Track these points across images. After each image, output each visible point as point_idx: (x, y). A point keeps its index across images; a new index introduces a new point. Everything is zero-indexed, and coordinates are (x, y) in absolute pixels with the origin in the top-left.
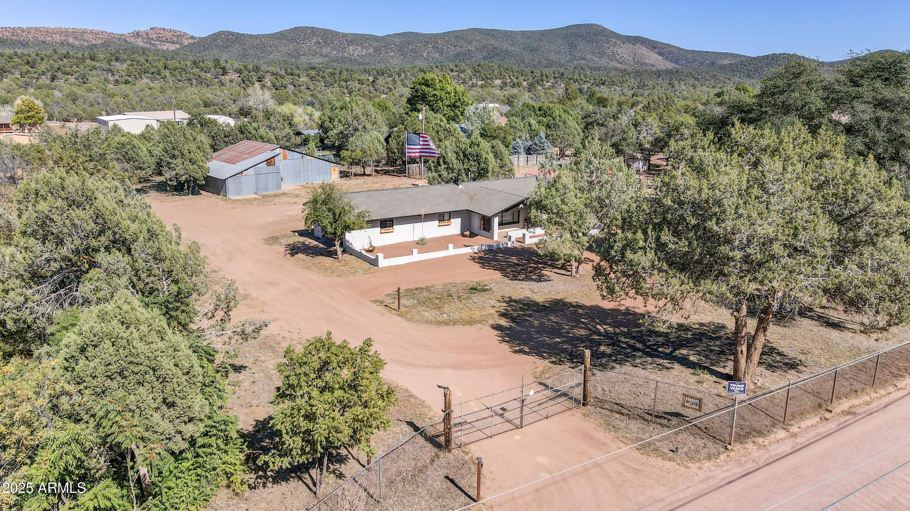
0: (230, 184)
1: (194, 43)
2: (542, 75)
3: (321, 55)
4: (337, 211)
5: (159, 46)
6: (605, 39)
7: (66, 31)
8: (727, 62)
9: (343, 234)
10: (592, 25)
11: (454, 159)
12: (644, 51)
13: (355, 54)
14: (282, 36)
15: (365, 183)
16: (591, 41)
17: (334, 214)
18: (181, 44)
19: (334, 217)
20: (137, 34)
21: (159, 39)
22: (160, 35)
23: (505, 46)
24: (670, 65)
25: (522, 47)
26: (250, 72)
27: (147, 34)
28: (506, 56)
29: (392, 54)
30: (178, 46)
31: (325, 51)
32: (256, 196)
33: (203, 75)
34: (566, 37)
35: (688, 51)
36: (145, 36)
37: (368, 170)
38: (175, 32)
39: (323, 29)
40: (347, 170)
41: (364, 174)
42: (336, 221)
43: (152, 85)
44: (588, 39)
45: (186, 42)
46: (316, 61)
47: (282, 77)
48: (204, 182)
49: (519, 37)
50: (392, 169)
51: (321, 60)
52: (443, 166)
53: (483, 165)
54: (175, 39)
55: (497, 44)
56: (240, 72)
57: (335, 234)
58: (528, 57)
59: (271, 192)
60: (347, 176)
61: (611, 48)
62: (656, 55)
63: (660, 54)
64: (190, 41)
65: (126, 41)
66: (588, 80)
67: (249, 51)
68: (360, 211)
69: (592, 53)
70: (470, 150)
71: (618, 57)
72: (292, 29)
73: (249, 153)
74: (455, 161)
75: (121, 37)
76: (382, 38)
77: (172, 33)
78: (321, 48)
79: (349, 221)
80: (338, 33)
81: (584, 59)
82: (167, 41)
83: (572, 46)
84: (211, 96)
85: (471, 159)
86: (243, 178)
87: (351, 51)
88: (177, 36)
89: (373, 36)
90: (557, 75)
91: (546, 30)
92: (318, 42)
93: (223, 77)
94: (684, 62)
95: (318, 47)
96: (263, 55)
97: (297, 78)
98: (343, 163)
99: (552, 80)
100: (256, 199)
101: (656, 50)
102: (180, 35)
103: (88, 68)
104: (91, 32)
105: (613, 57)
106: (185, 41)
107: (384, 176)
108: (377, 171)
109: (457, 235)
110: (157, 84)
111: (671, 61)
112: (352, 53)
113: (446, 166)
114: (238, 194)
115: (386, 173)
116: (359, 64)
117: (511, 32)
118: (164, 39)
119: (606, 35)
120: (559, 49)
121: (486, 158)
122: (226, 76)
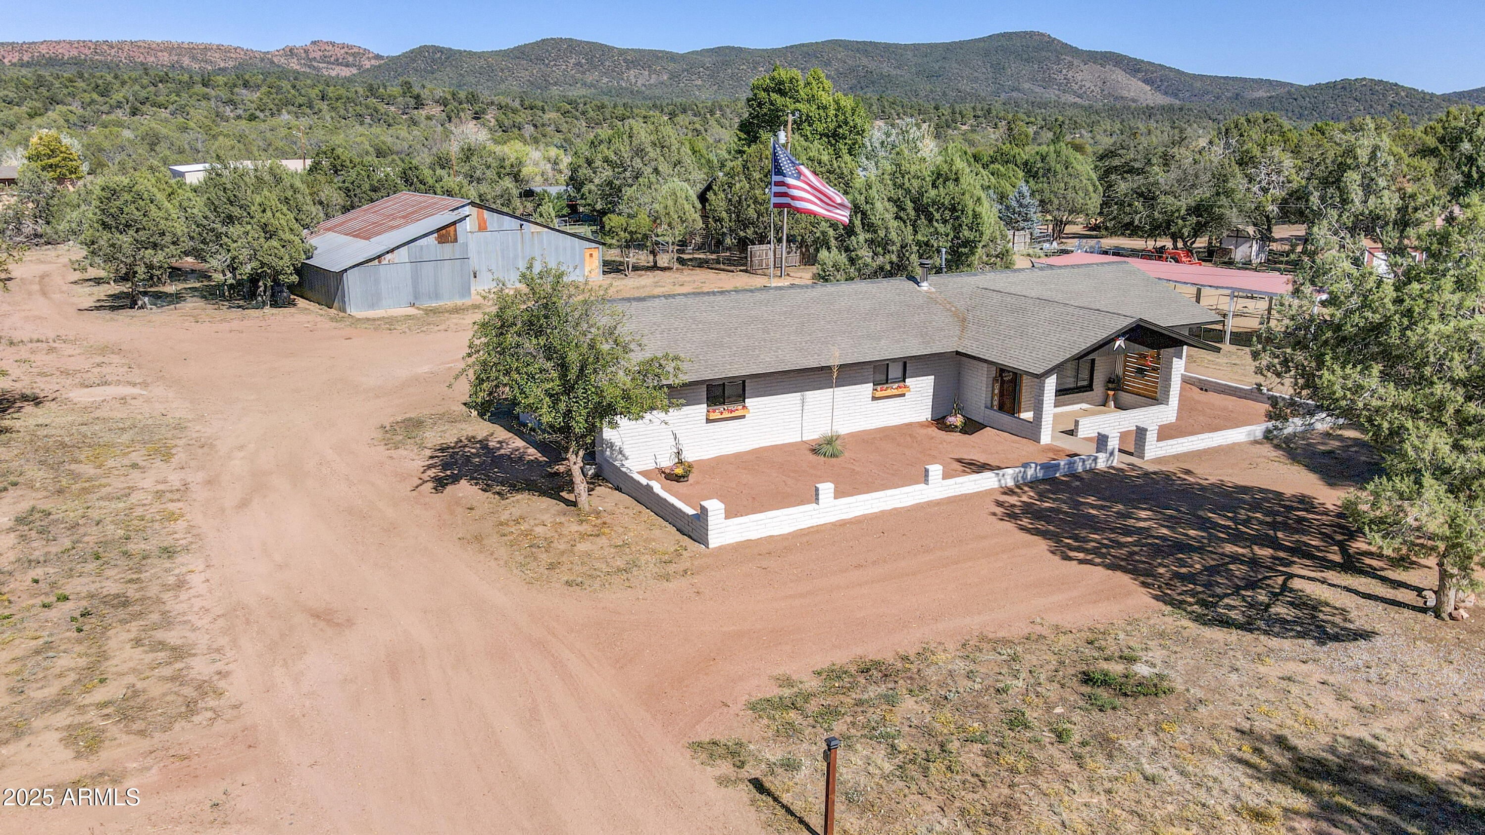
0: (353, 283)
1: (379, 66)
2: (954, 113)
3: (584, 84)
4: (573, 357)
5: (324, 70)
6: (1053, 58)
7: (179, 47)
8: (1261, 94)
9: (592, 429)
10: (1031, 34)
11: (889, 216)
12: (1119, 76)
13: (639, 83)
14: (521, 53)
15: (656, 285)
16: (1027, 61)
17: (563, 367)
18: (360, 67)
19: (563, 376)
20: (291, 52)
21: (324, 59)
22: (327, 53)
23: (886, 68)
24: (1161, 99)
25: (913, 70)
26: (461, 103)
27: (306, 51)
28: (888, 85)
29: (699, 82)
30: (354, 71)
31: (590, 78)
32: (412, 311)
33: (382, 107)
34: (987, 53)
35: (1194, 77)
36: (304, 55)
37: (663, 260)
38: (351, 47)
39: (588, 43)
40: (618, 259)
41: (655, 267)
42: (568, 389)
43: (294, 122)
44: (1025, 56)
45: (367, 64)
46: (575, 93)
47: (515, 111)
48: (295, 278)
49: (910, 54)
50: (714, 256)
51: (583, 92)
52: (862, 236)
53: (966, 233)
54: (351, 59)
55: (872, 66)
56: (444, 102)
57: (566, 430)
58: (924, 87)
59: (449, 303)
60: (618, 271)
61: (1064, 71)
62: (1140, 83)
63: (1146, 81)
64: (373, 62)
65: (272, 62)
66: (1033, 119)
67: (467, 78)
68: (648, 355)
69: (1033, 80)
70: (933, 193)
71: (1076, 87)
72: (537, 43)
73: (404, 217)
74: (893, 224)
75: (265, 57)
76: (683, 57)
77: (346, 50)
78: (584, 73)
79: (611, 393)
80: (611, 49)
81: (1018, 90)
82: (337, 62)
83: (999, 69)
84: (389, 140)
85: (937, 216)
86: (383, 270)
87: (632, 77)
88: (353, 55)
89: (668, 53)
90: (979, 113)
91: (955, 43)
92: (579, 64)
93: (416, 112)
94: (1188, 94)
95: (578, 72)
96: (489, 84)
97: (540, 113)
98: (608, 240)
99: (972, 121)
100: (409, 317)
101: (1140, 75)
102: (359, 53)
103: (195, 97)
104: (219, 48)
105: (1065, 87)
106: (366, 62)
107: (698, 271)
108: (681, 261)
109: (921, 425)
110: (304, 122)
111: (1166, 93)
112: (634, 81)
113: (869, 236)
114: (372, 306)
115: (702, 264)
116: (644, 98)
117: (897, 46)
118: (332, 59)
119: (1056, 50)
120: (976, 74)
121: (976, 216)
122: (421, 111)
